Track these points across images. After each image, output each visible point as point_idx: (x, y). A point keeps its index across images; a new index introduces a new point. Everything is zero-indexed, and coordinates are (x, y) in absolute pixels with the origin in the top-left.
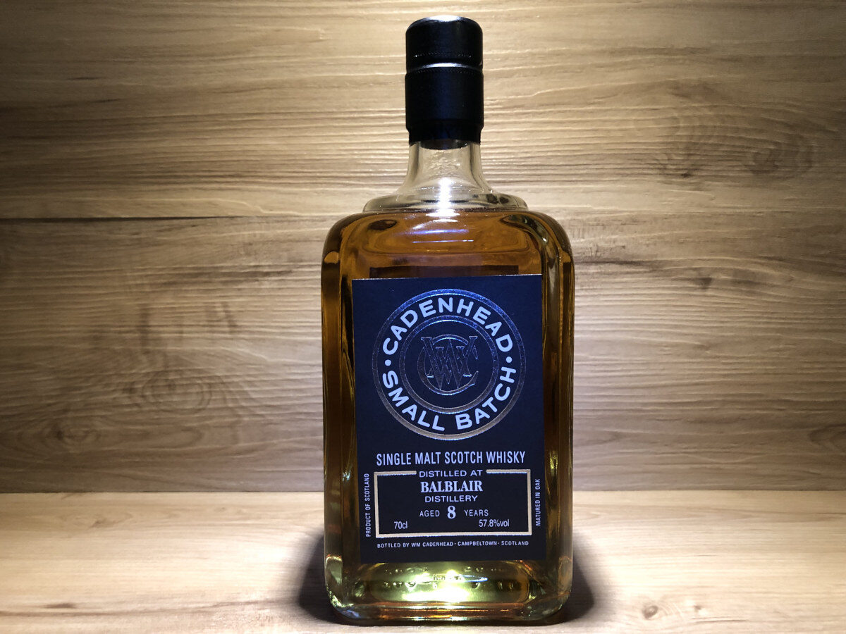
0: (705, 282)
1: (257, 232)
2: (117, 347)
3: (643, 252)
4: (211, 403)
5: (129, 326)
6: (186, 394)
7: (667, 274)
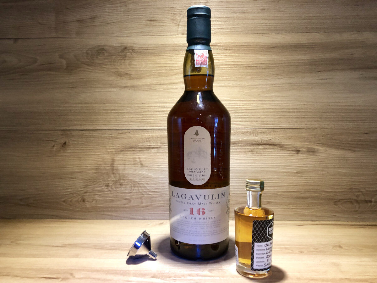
0: (298, 151)
1: (150, 134)
2: (104, 172)
3: (277, 141)
4: (134, 190)
5: (108, 165)
6: (126, 187)
7: (285, 149)
